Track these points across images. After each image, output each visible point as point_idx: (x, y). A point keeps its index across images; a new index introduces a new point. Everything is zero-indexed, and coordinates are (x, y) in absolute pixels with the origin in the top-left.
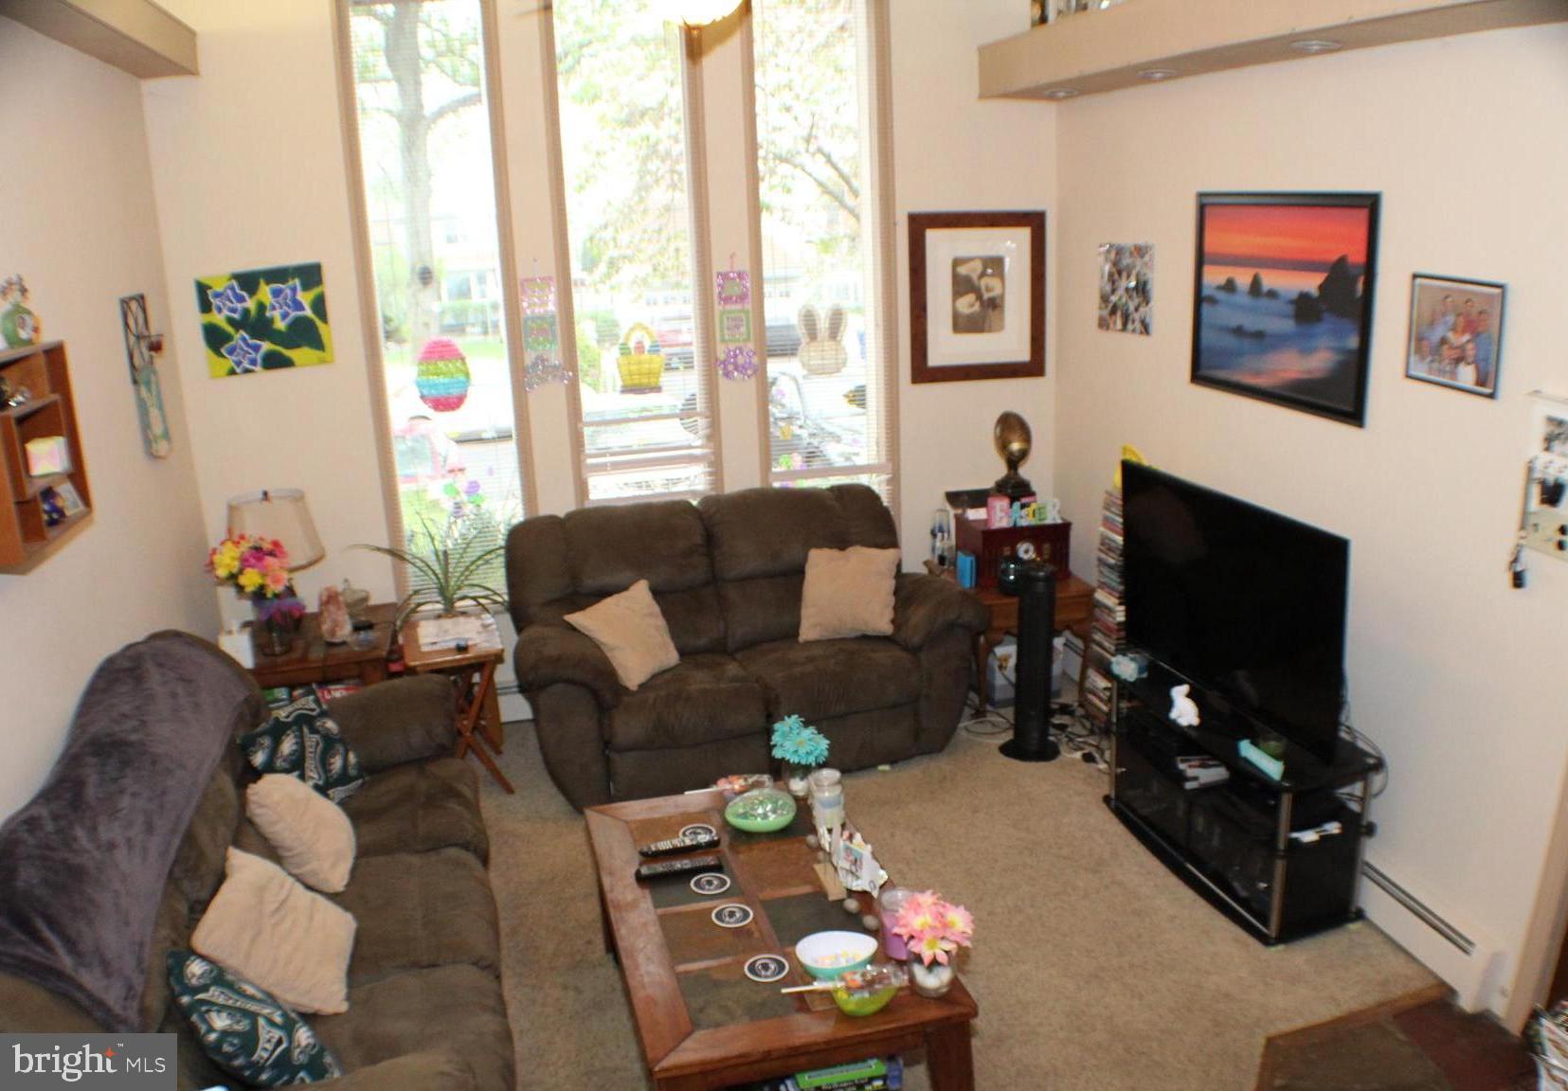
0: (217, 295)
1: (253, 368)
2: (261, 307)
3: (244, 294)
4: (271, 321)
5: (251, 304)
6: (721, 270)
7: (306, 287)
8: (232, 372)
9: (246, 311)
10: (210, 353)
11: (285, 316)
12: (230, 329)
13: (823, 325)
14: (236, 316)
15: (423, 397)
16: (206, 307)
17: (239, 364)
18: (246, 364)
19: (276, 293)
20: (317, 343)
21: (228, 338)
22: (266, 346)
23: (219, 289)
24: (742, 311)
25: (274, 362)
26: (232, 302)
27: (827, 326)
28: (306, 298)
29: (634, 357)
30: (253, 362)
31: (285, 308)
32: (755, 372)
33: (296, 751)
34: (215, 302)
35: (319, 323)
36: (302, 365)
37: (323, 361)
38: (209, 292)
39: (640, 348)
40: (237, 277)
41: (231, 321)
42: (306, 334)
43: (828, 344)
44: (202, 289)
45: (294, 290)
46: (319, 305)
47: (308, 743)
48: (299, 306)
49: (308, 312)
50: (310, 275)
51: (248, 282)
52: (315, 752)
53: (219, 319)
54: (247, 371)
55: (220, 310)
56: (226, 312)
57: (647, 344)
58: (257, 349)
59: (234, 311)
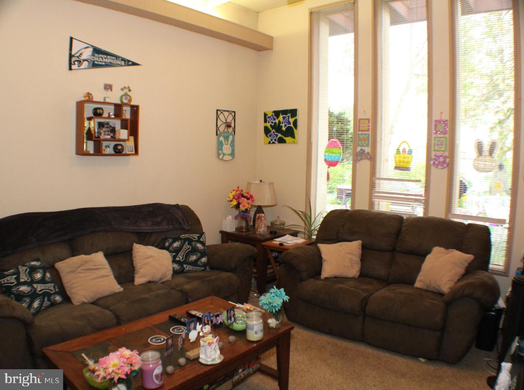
0: (269, 117)
1: (275, 142)
2: (279, 122)
3: (276, 117)
4: (282, 127)
5: (277, 121)
6: (437, 119)
7: (292, 117)
8: (269, 143)
9: (275, 123)
10: (265, 136)
11: (285, 126)
12: (271, 129)
13: (486, 148)
14: (273, 125)
15: (325, 160)
16: (265, 121)
17: (272, 140)
18: (273, 141)
19: (284, 118)
20: (293, 136)
21: (270, 131)
22: (280, 135)
23: (269, 115)
24: (445, 137)
25: (281, 141)
26: (272, 120)
27: (488, 149)
28: (292, 120)
29: (402, 155)
30: (275, 140)
31: (286, 123)
32: (448, 165)
33: (178, 247)
34: (268, 120)
35: (294, 129)
36: (289, 143)
37: (294, 142)
38: (267, 116)
39: (404, 151)
40: (274, 112)
41: (271, 126)
42: (290, 133)
43: (488, 158)
44: (265, 115)
45: (289, 117)
46: (295, 123)
47: (184, 247)
48: (289, 123)
49: (292, 125)
50: (294, 113)
51: (277, 113)
52: (186, 251)
53: (268, 125)
54: (273, 143)
55: (269, 123)
56: (270, 123)
57: (407, 150)
58: (277, 136)
59: (272, 123)
